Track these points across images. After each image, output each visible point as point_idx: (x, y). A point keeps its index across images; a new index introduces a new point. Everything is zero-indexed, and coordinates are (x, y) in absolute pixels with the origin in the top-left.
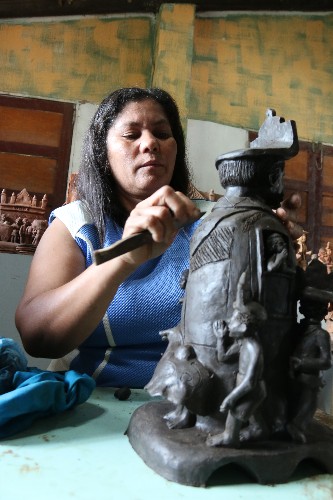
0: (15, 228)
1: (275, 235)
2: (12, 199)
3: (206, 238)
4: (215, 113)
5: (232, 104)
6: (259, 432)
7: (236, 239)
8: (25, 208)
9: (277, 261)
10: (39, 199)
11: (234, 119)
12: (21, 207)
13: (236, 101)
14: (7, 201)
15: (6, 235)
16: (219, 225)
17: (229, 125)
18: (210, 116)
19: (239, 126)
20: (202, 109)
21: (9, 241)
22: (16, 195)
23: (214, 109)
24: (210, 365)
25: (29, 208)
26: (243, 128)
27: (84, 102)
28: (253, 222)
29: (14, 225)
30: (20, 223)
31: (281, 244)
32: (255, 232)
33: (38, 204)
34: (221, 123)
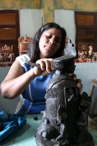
0: (5, 57)
1: (70, 89)
2: (3, 48)
3: (50, 89)
4: (63, 6)
5: (68, 2)
6: (68, 142)
7: (58, 92)
8: (7, 50)
9: (71, 98)
10: (10, 47)
11: (69, 8)
12: (6, 50)
13: (70, 1)
14: (1, 49)
15: (2, 60)
16: (53, 86)
17: (68, 10)
18: (62, 8)
19: (71, 10)
20: (59, 6)
21: (4, 62)
22: (3, 47)
23: (63, 5)
24: (53, 126)
25: (8, 50)
26: (72, 10)
27: (21, 9)
28: (63, 85)
29: (4, 56)
30: (6, 55)
31: (72, 92)
32: (64, 89)
33: (10, 49)
34: (65, 9)
